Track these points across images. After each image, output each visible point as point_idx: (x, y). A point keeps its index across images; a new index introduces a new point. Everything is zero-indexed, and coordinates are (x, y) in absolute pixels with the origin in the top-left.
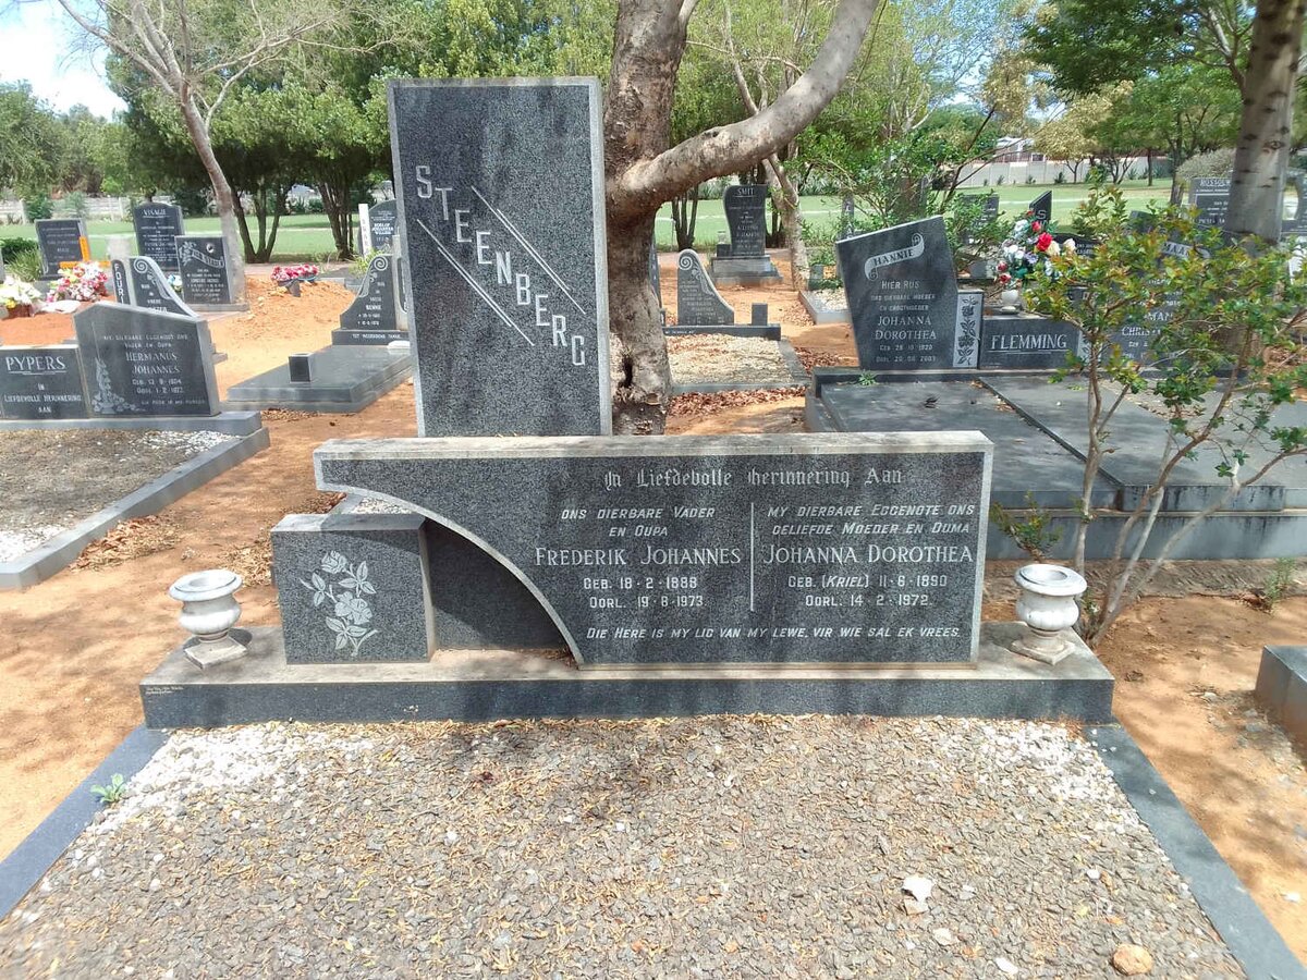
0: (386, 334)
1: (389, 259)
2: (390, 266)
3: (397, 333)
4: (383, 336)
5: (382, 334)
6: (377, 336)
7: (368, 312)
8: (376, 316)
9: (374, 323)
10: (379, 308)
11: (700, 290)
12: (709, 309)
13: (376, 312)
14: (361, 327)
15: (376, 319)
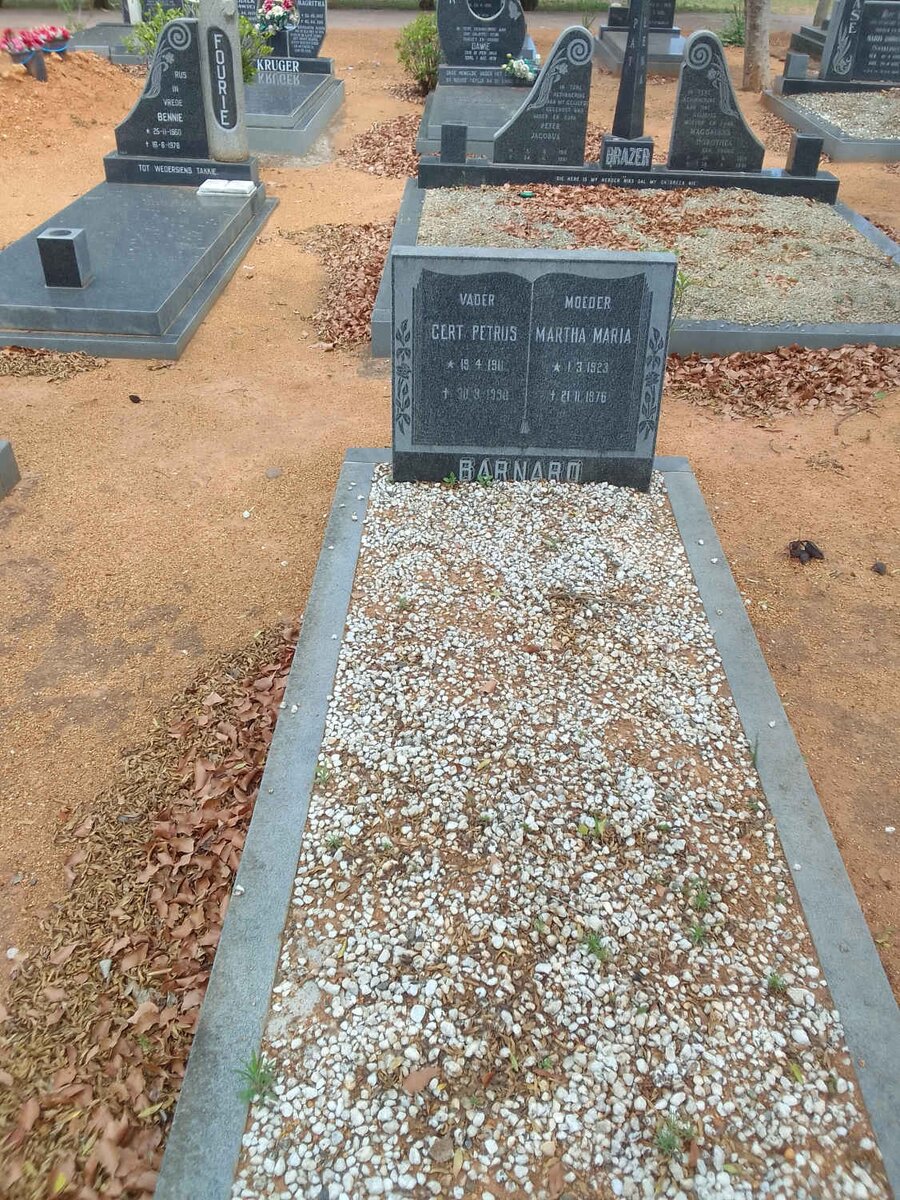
0: (194, 166)
1: (194, 27)
2: (195, 40)
3: (213, 166)
4: (188, 171)
5: (186, 165)
6: (180, 170)
7: (162, 125)
8: (174, 132)
9: (171, 145)
10: (176, 118)
11: (715, 108)
12: (725, 143)
13: (174, 125)
14: (152, 152)
15: (174, 139)
